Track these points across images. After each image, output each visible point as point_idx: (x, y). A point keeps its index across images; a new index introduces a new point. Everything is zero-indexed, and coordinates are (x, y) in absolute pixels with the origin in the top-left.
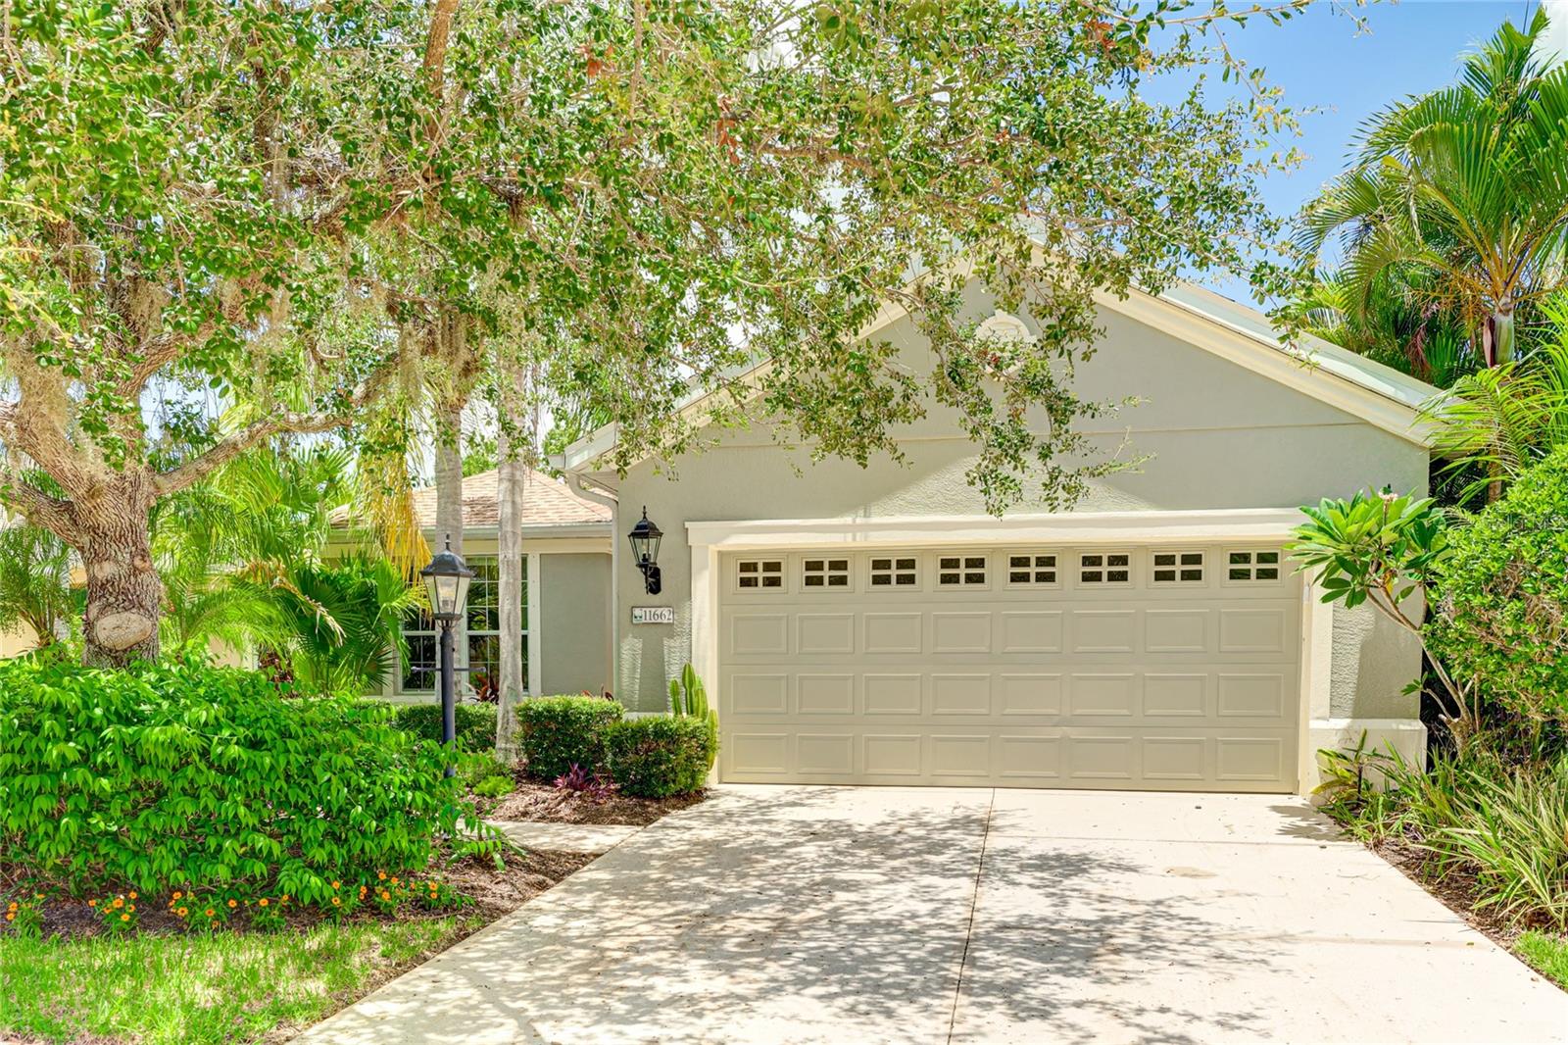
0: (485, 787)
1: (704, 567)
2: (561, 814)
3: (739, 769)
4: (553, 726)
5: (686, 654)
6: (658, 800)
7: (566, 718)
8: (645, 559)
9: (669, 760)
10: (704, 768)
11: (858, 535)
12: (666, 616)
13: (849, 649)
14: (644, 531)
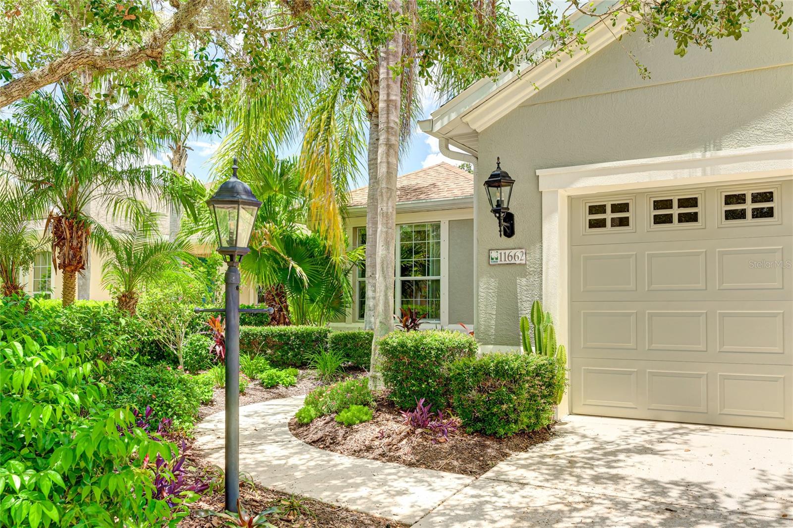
0: (344, 415)
1: (554, 210)
2: (400, 453)
3: (589, 402)
4: (406, 360)
5: (536, 292)
6: (500, 440)
7: (418, 352)
8: (498, 205)
9: (510, 400)
10: (548, 407)
11: (708, 169)
12: (520, 257)
13: (701, 285)
14: (498, 180)
